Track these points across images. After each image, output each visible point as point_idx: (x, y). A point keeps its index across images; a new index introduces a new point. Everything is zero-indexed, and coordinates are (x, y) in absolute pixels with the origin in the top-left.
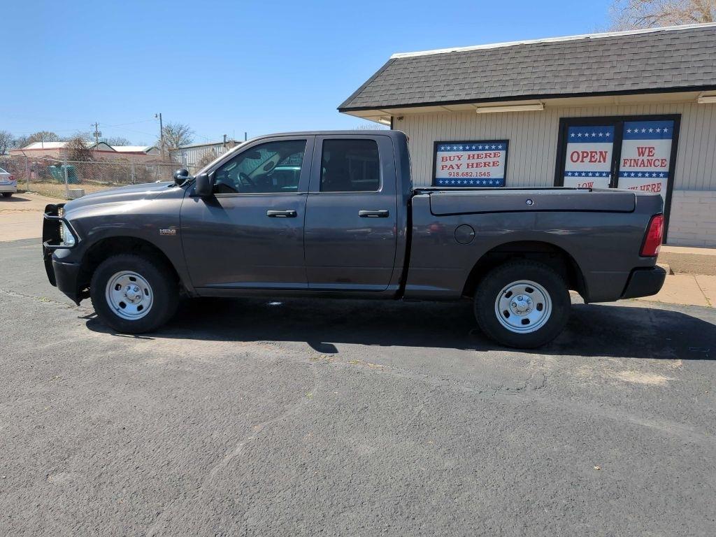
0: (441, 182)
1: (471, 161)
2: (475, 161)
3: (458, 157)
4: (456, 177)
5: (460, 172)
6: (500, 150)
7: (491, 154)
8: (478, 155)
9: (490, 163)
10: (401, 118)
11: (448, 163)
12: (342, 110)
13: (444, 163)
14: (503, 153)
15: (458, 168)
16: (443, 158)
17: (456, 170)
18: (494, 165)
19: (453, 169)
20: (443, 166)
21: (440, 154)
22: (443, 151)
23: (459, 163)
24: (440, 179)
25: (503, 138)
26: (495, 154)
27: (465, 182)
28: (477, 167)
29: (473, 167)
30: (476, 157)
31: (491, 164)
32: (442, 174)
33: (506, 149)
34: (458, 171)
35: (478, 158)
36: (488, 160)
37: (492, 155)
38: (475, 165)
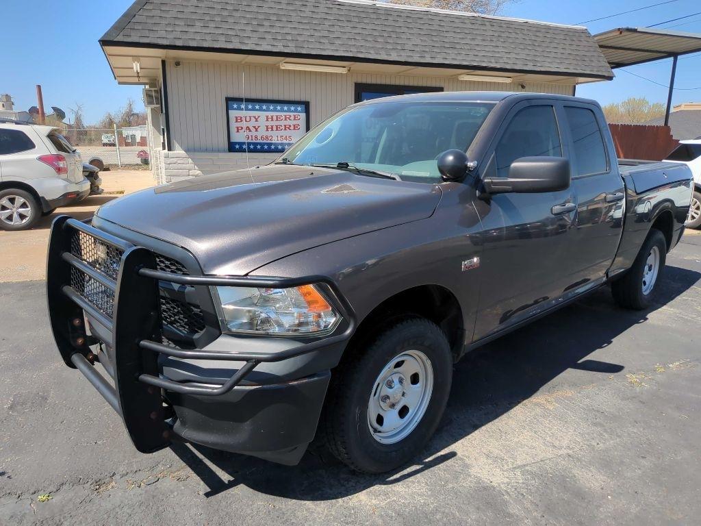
0: (237, 147)
1: (270, 123)
2: (275, 123)
3: (255, 117)
4: (254, 141)
5: (259, 134)
6: (299, 112)
7: (290, 116)
8: (277, 116)
9: (290, 126)
10: (178, 64)
11: (244, 124)
12: (105, 42)
13: (239, 124)
14: (303, 116)
15: (256, 130)
16: (236, 118)
17: (254, 133)
18: (294, 129)
19: (250, 131)
20: (238, 128)
21: (233, 114)
22: (235, 109)
23: (256, 124)
24: (236, 143)
25: (303, 99)
26: (295, 116)
27: (266, 147)
28: (277, 130)
29: (272, 130)
30: (275, 118)
31: (292, 128)
32: (238, 137)
33: (307, 111)
34: (256, 133)
35: (277, 120)
36: (288, 122)
37: (292, 118)
38: (275, 128)
